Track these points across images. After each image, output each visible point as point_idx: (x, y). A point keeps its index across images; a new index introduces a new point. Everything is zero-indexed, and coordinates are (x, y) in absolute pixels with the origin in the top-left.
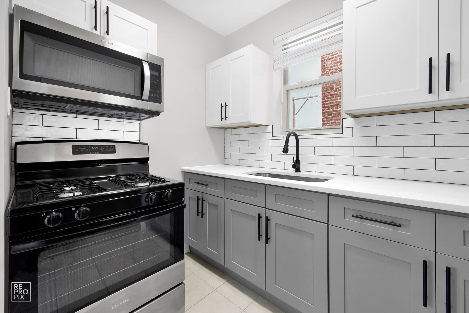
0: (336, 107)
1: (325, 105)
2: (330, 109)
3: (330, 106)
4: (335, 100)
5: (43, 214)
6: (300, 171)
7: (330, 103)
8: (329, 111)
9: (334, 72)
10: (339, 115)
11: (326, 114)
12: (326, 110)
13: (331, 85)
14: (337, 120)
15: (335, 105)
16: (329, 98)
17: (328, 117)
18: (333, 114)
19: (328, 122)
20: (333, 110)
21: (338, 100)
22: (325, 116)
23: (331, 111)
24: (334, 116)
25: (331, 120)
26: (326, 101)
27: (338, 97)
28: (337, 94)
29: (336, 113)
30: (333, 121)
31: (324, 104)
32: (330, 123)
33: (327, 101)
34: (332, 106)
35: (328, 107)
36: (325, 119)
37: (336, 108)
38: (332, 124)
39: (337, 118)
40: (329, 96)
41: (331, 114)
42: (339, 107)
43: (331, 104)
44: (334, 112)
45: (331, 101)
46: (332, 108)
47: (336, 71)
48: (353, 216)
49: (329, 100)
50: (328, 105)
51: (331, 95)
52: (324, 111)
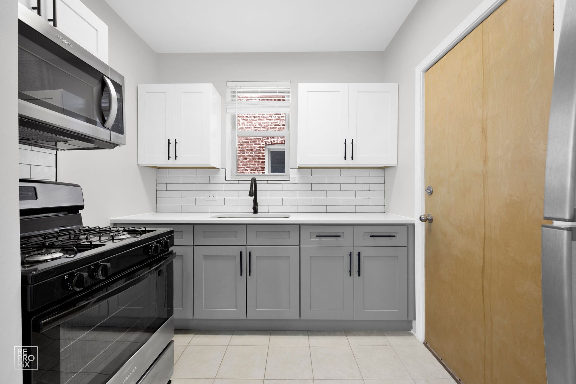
0: (251, 151)
1: (241, 149)
2: (245, 153)
3: (245, 150)
4: (250, 145)
5: (65, 276)
6: (257, 213)
7: (245, 147)
8: (244, 155)
9: (249, 117)
10: (253, 160)
11: (242, 158)
12: (242, 154)
13: (246, 129)
14: (251, 165)
15: (249, 150)
16: (244, 142)
17: (244, 161)
18: (248, 158)
19: (244, 166)
20: (248, 155)
21: (252, 145)
22: (240, 160)
23: (246, 155)
24: (249, 161)
25: (246, 164)
26: (241, 145)
27: (252, 142)
28: (252, 140)
29: (250, 157)
30: (248, 166)
31: (239, 147)
32: (246, 167)
33: (243, 145)
34: (248, 150)
35: (243, 151)
36: (241, 163)
37: (251, 153)
38: (247, 169)
39: (252, 163)
40: (244, 140)
41: (246, 159)
42: (253, 152)
43: (247, 149)
44: (249, 157)
45: (246, 145)
46: (247, 153)
47: (250, 116)
48: (317, 236)
49: (244, 144)
50: (243, 149)
51: (246, 139)
52: (240, 155)
